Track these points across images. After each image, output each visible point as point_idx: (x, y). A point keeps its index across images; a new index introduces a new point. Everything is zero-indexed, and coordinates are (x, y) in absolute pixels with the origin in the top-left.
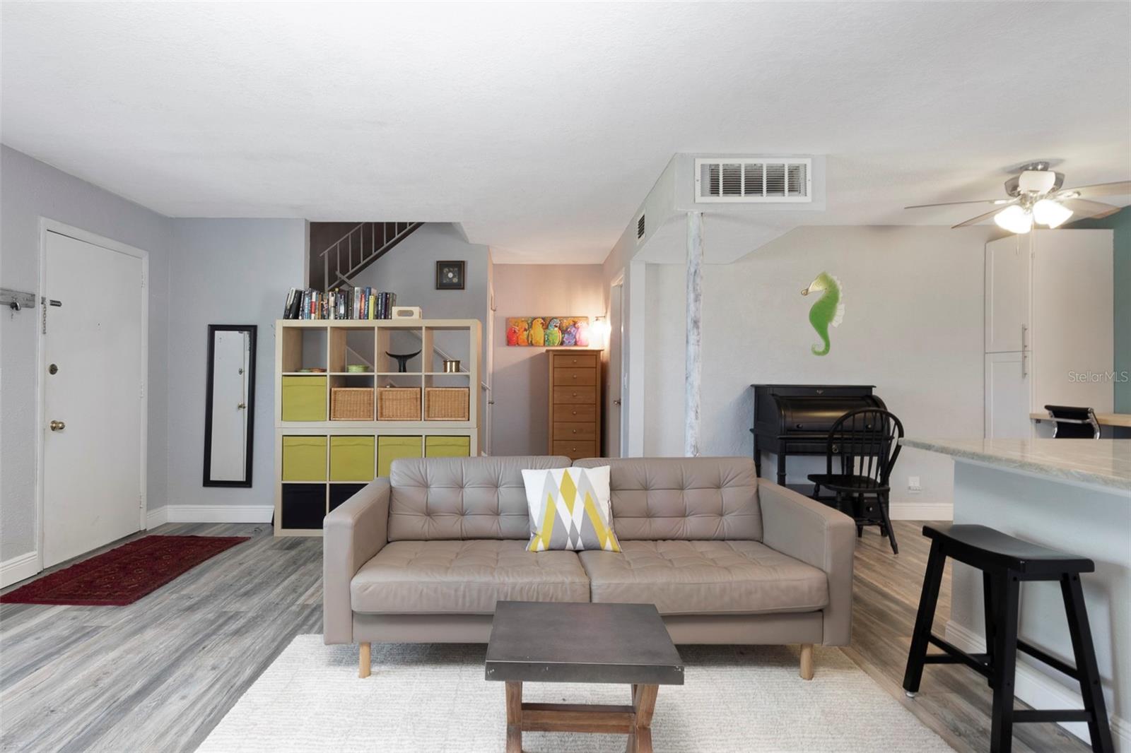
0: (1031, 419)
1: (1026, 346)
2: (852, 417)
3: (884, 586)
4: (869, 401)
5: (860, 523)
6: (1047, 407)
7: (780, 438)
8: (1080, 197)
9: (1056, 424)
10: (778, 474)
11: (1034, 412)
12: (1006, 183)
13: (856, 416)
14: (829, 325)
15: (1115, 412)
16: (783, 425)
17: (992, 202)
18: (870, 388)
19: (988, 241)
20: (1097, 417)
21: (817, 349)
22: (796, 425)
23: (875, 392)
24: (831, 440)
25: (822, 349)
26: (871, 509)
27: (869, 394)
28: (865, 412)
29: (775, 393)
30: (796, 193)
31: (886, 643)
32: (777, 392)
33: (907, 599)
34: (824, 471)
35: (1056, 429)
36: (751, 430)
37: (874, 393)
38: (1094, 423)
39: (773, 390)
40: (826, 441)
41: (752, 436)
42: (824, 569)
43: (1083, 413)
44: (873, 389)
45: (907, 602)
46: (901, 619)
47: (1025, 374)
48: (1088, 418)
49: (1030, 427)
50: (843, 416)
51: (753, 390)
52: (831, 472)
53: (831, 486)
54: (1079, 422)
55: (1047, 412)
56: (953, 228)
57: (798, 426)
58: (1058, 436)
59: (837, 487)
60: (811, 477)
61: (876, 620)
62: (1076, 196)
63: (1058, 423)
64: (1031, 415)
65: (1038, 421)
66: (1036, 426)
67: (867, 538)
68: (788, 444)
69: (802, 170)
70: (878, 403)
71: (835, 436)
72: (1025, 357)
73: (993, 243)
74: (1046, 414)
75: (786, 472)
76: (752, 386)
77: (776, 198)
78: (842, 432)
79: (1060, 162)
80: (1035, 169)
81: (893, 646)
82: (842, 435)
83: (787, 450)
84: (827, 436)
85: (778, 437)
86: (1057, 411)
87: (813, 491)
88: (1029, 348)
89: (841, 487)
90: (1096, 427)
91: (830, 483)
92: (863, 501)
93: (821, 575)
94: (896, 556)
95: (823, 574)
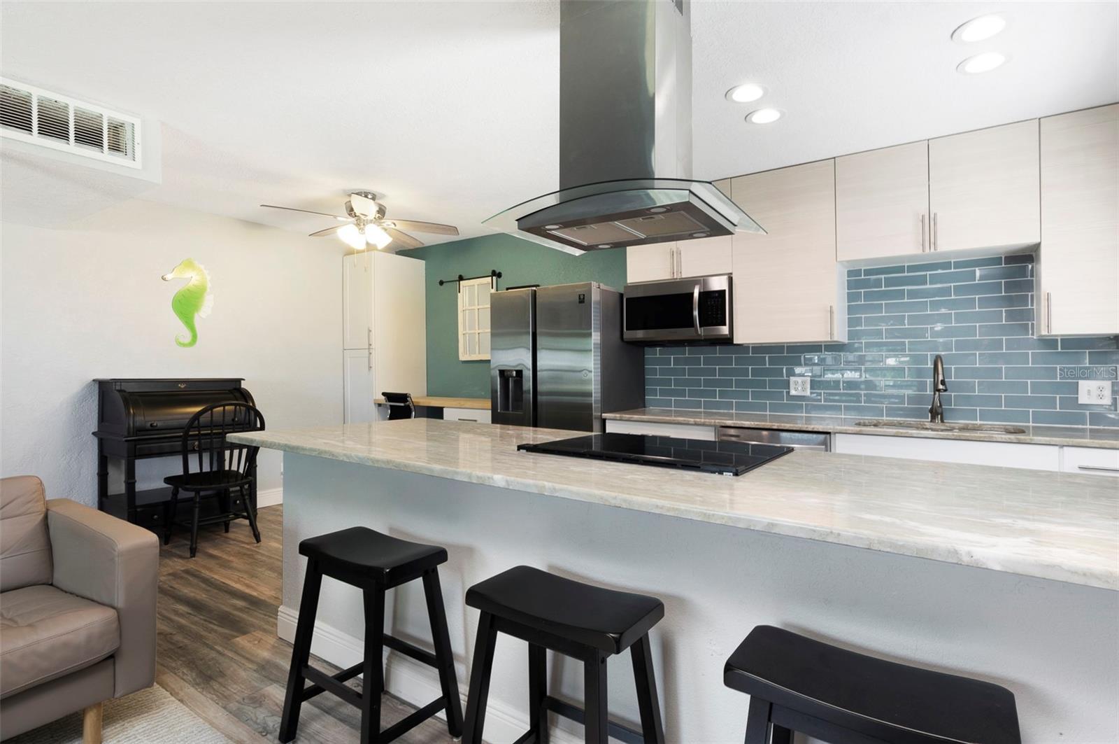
0: (375, 404)
1: (370, 345)
2: (210, 412)
3: (236, 582)
4: (238, 394)
5: (227, 519)
6: (384, 394)
7: (126, 441)
8: (396, 228)
9: (389, 407)
10: (125, 482)
11: (377, 398)
12: (346, 203)
13: (215, 410)
14: (196, 314)
15: (427, 396)
16: (132, 425)
17: (335, 217)
18: (239, 381)
19: (345, 255)
20: (413, 400)
21: (182, 341)
22: (149, 425)
23: (244, 385)
24: (185, 438)
25: (188, 339)
26: (238, 502)
27: (238, 387)
28: (224, 406)
29: (122, 388)
30: (121, 154)
31: (219, 652)
32: (125, 387)
33: (256, 590)
34: (180, 472)
35: (389, 411)
36: (93, 433)
37: (242, 386)
38: (411, 405)
39: (121, 385)
40: (180, 439)
41: (95, 441)
42: (116, 605)
43: (403, 397)
44: (242, 382)
45: (255, 594)
46: (244, 616)
47: (371, 367)
48: (407, 401)
49: (374, 409)
50: (200, 411)
51: (97, 386)
52: (188, 471)
53: (188, 486)
54: (402, 404)
55: (383, 397)
56: (310, 235)
57: (151, 425)
58: (391, 418)
59: (195, 487)
60: (168, 480)
61: (215, 627)
62: (393, 226)
63: (391, 406)
64: (375, 400)
65: (380, 405)
66: (378, 410)
67: (234, 532)
68: (138, 447)
69: (128, 128)
70: (246, 396)
71: (191, 433)
72: (370, 353)
73: (348, 256)
74: (382, 399)
75: (136, 478)
76: (94, 380)
77: (88, 151)
78: (199, 428)
79: (383, 196)
80: (366, 196)
81: (226, 652)
82: (199, 431)
83: (137, 454)
84: (182, 434)
85: (124, 439)
86: (390, 397)
87: (171, 495)
88: (373, 346)
89: (199, 487)
90: (412, 408)
91: (187, 484)
92: (229, 494)
93: (111, 613)
94: (259, 544)
95: (114, 611)
